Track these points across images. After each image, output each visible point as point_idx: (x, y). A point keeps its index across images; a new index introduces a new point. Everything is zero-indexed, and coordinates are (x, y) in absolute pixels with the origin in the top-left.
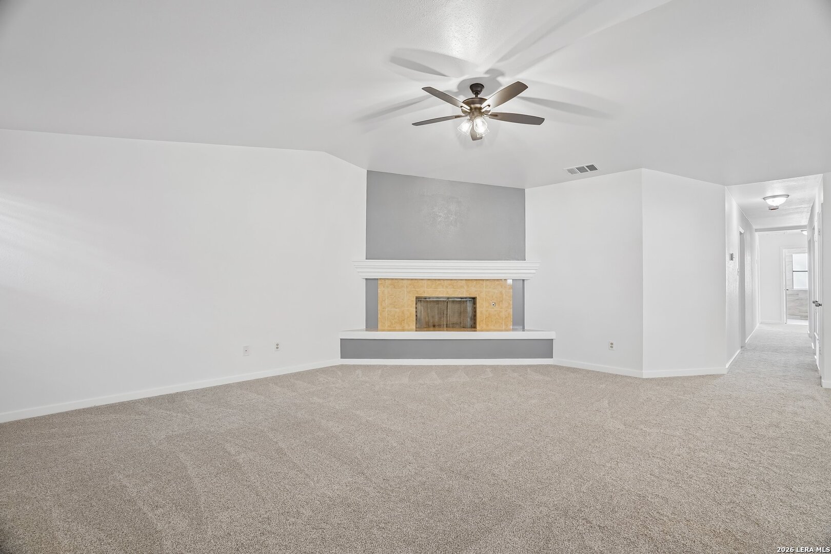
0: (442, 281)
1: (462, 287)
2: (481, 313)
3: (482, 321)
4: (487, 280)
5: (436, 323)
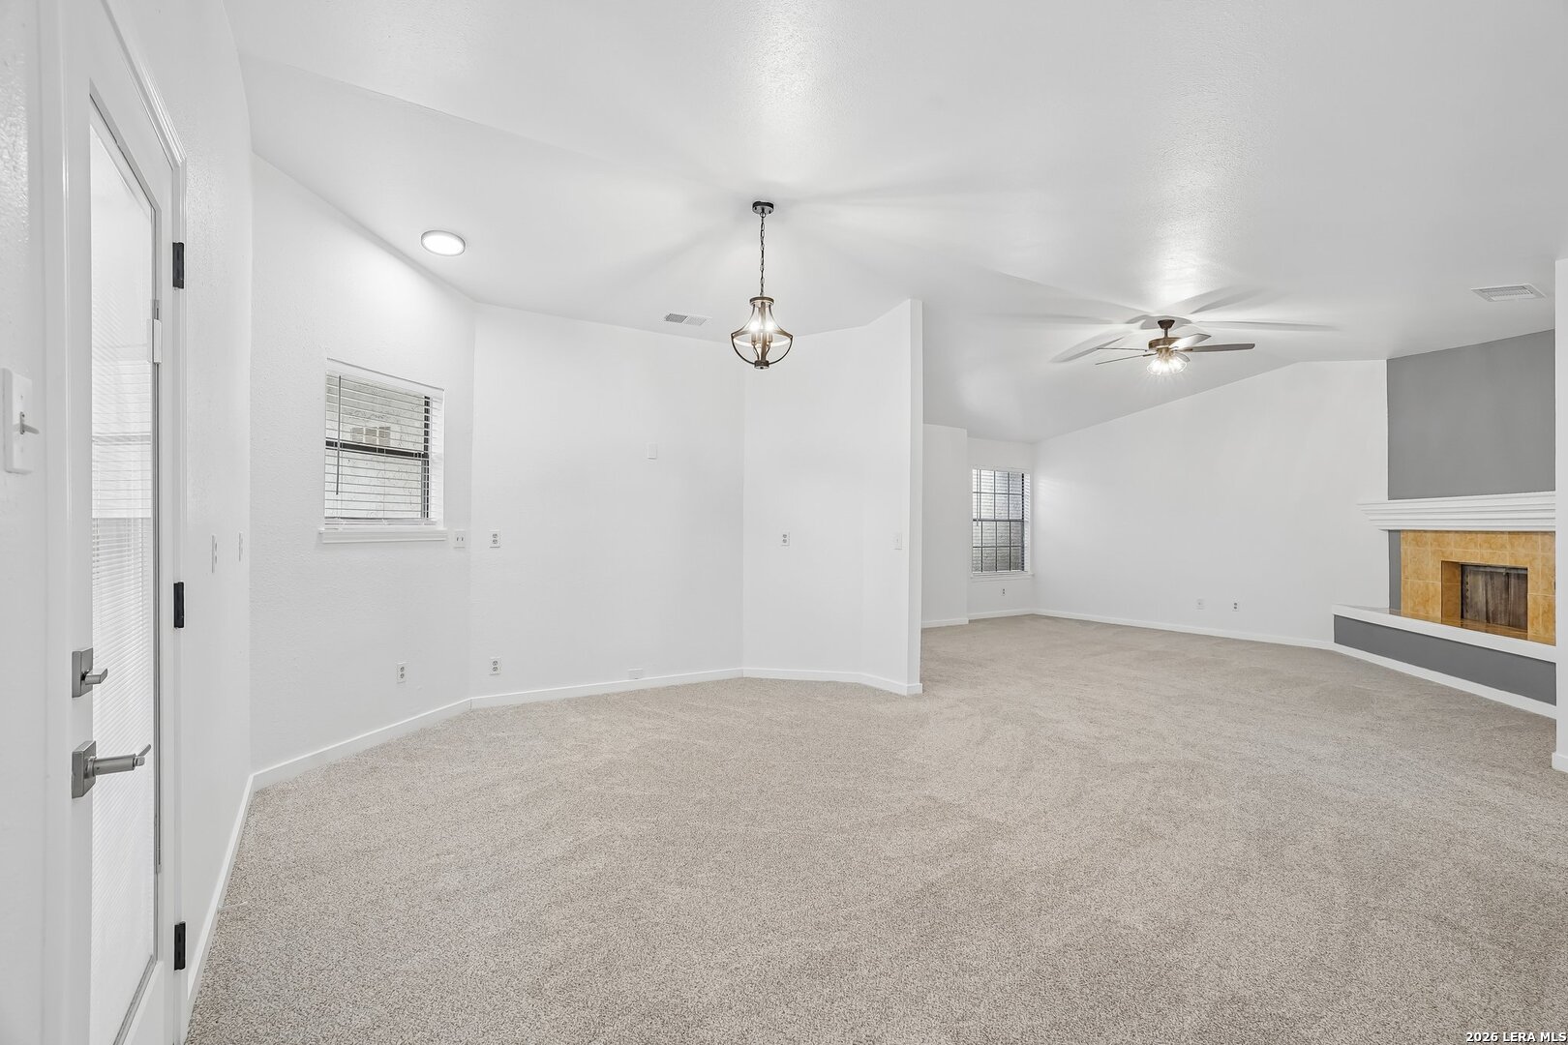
0: (1474, 535)
1: (1503, 546)
2: (1535, 602)
3: (1537, 618)
5: (1491, 615)
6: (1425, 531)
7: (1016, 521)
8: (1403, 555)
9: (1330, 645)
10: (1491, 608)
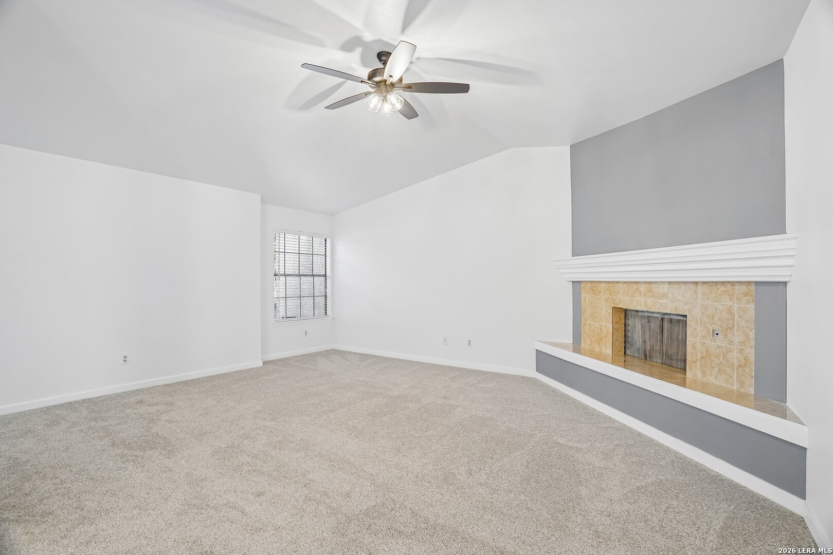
2: (694, 347)
5: (648, 353)
6: (600, 282)
7: (320, 276)
8: (583, 302)
9: (533, 373)
10: (648, 348)
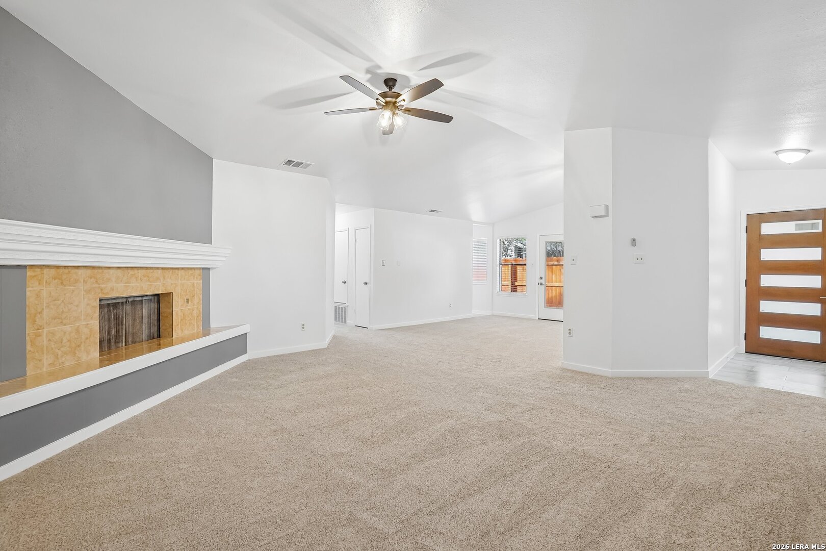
4: (183, 268)
8: (31, 301)
